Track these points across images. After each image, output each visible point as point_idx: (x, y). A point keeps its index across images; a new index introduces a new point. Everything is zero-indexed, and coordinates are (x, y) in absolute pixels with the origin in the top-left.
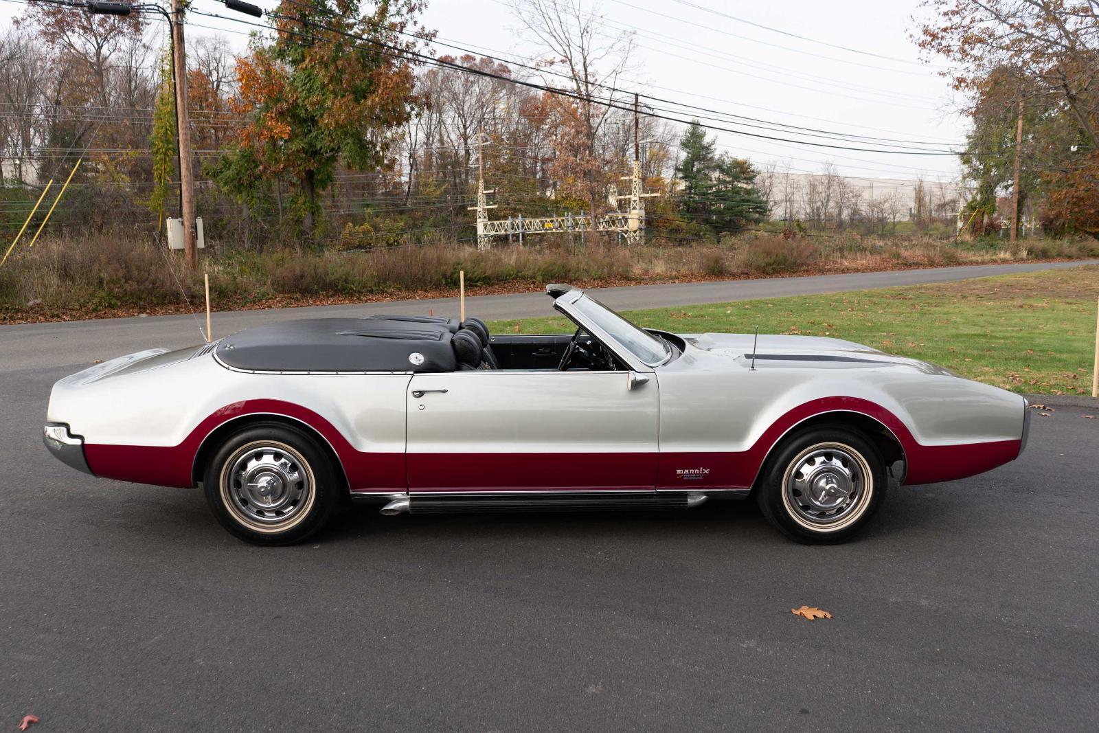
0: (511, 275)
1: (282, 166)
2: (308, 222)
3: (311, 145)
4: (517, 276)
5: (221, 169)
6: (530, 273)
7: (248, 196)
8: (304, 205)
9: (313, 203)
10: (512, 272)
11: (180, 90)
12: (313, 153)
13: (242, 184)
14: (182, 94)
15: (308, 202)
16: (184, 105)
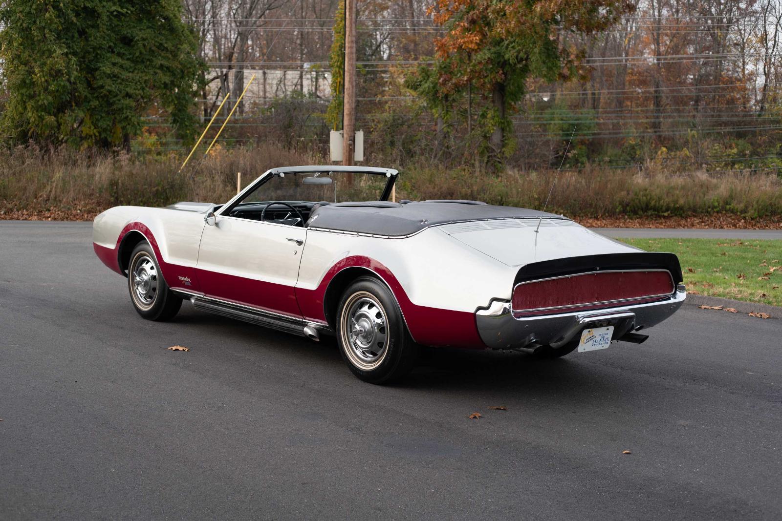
0: (715, 207)
1: (465, 78)
2: (496, 138)
3: (499, 55)
4: (724, 208)
5: (421, 81)
6: (741, 206)
7: (443, 110)
8: (493, 119)
9: (503, 117)
10: (716, 204)
11: (350, 5)
12: (500, 63)
13: (438, 97)
14: (351, 8)
15: (498, 116)
16: (351, 19)
